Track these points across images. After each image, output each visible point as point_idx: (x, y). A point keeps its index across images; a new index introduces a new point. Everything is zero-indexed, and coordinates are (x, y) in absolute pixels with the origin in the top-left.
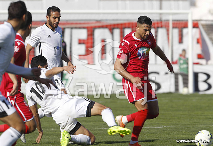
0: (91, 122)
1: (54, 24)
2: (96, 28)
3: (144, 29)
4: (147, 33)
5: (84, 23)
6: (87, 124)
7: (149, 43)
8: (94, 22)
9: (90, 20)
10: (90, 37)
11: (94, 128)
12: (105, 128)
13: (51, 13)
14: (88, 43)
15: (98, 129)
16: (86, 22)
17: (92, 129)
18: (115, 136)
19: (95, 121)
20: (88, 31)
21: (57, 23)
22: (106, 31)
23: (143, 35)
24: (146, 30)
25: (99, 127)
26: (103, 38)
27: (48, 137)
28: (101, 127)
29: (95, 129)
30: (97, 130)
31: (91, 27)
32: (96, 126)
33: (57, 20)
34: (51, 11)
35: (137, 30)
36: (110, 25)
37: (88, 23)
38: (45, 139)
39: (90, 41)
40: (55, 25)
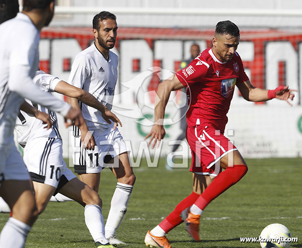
0: (259, 207)
1: (108, 41)
2: (268, 40)
3: (226, 43)
4: (230, 51)
5: (249, 33)
6: (251, 209)
7: (236, 68)
8: (266, 30)
9: (259, 27)
10: (258, 57)
11: (263, 217)
12: (282, 218)
13: (101, 23)
14: (254, 67)
15: (270, 218)
16: (253, 30)
17: (259, 219)
18: (299, 232)
19: (266, 205)
20: (255, 46)
21: (112, 38)
22: (287, 47)
23: (224, 53)
24: (229, 46)
25: (272, 216)
26: (282, 58)
27: (181, 233)
28: (274, 216)
29: (265, 218)
30: (268, 220)
31: (261, 40)
32: (267, 213)
33: (111, 33)
34: (100, 19)
35: (214, 44)
36: (294, 37)
37: (255, 33)
38: (176, 236)
39: (258, 64)
40: (108, 43)
